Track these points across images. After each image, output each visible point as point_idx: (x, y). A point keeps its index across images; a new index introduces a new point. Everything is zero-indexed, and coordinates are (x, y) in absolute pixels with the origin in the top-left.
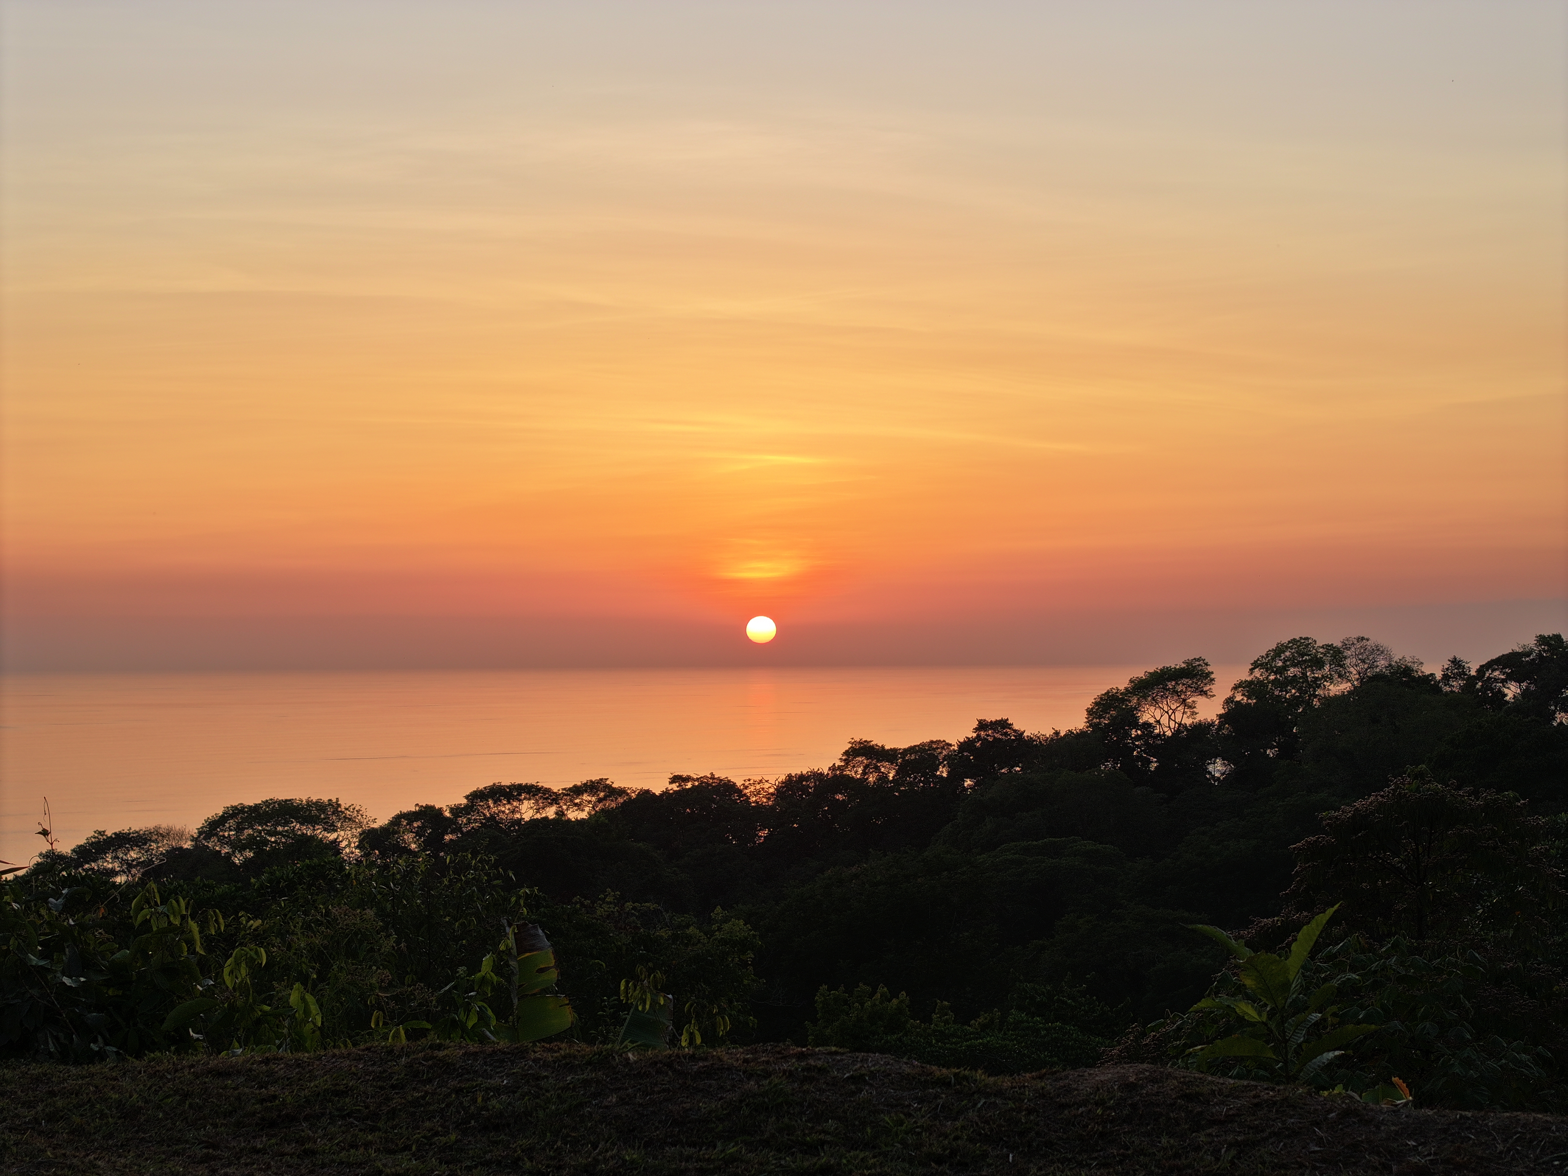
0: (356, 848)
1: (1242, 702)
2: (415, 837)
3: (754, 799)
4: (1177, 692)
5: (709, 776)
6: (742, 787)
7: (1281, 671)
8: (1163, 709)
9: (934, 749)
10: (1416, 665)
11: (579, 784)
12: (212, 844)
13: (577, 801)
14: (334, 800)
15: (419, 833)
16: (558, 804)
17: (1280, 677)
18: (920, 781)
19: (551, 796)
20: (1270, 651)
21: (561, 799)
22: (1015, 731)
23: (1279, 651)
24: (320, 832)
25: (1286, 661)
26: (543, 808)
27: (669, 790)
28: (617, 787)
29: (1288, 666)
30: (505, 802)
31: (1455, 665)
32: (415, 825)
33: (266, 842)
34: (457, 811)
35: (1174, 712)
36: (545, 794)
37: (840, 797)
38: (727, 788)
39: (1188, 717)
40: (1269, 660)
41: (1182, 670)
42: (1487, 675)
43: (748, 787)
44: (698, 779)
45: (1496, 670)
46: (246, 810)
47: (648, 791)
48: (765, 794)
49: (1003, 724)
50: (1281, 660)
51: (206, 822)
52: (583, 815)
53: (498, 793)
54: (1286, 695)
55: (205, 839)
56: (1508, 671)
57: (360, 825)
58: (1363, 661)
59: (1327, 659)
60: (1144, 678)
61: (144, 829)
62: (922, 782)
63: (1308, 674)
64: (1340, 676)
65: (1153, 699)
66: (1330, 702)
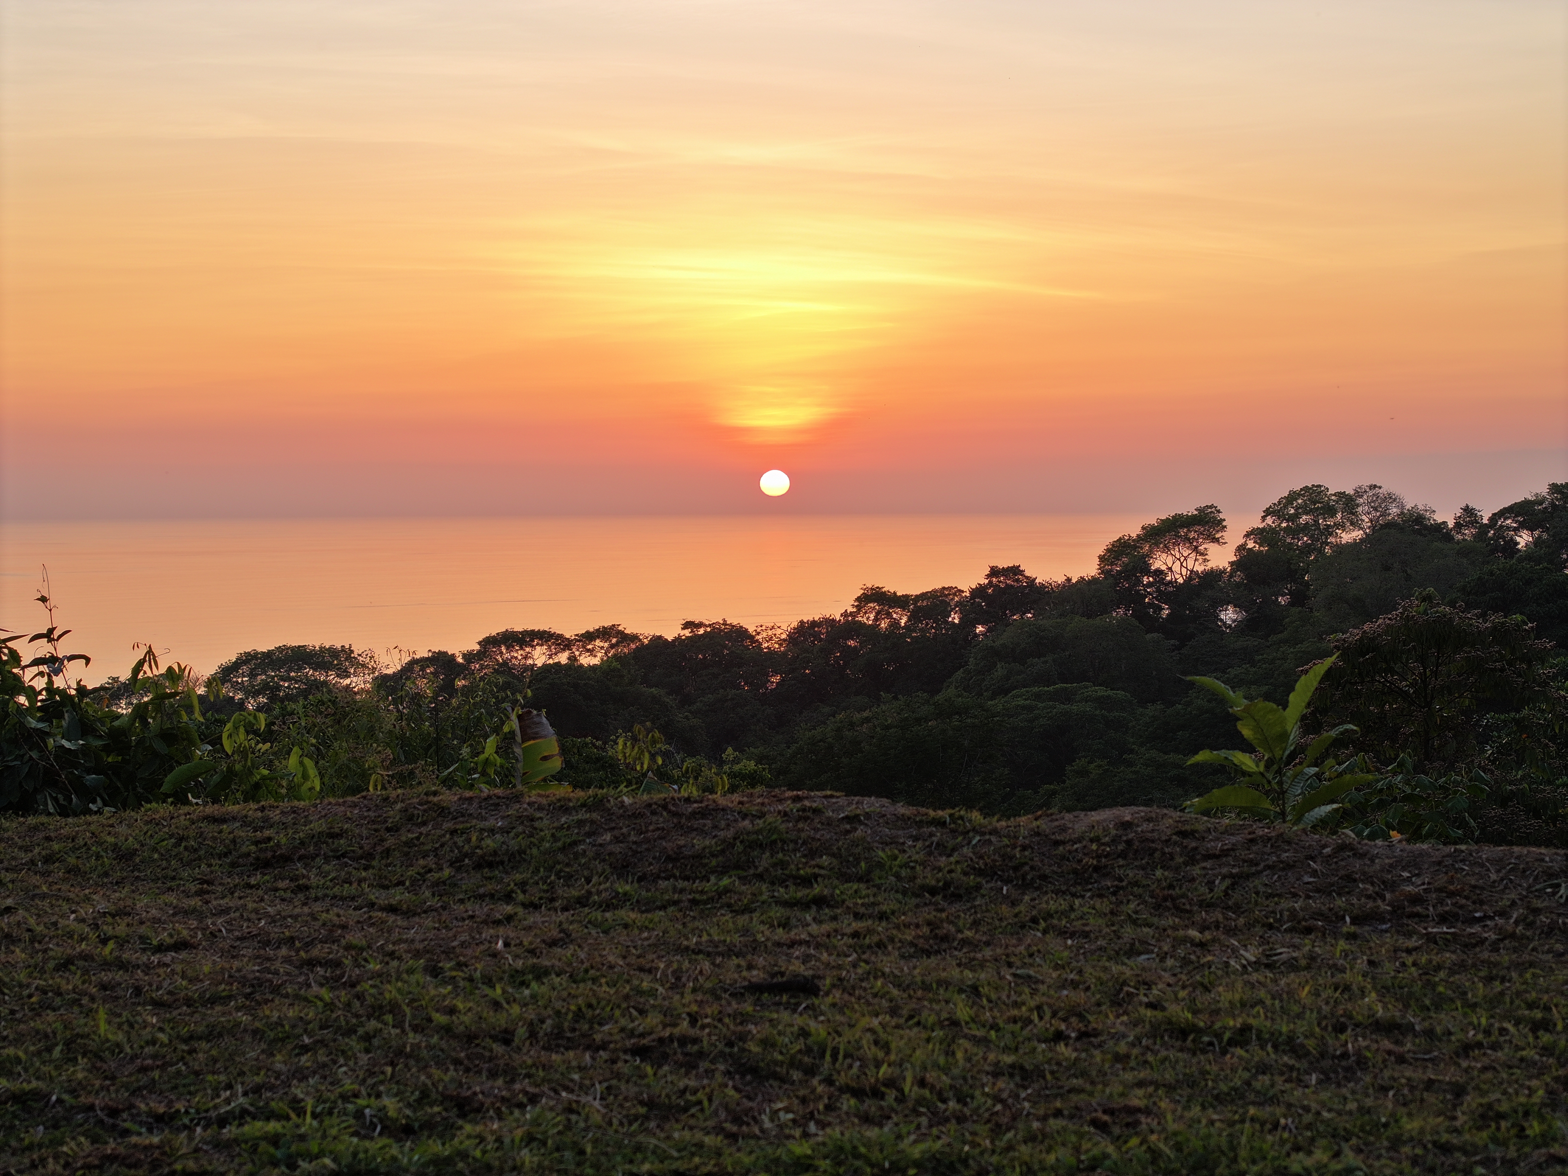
1: (1254, 549)
2: (428, 683)
3: (766, 645)
4: (1189, 539)
5: (722, 622)
6: (754, 633)
7: (1294, 518)
8: (1175, 556)
9: (946, 596)
10: (1428, 513)
11: (592, 630)
12: (226, 690)
13: (590, 647)
14: (347, 647)
15: (432, 679)
16: (571, 650)
17: (1292, 524)
18: (932, 627)
19: (563, 642)
20: (1282, 498)
21: (574, 645)
22: (1027, 578)
23: (1292, 497)
24: (332, 677)
25: (1299, 508)
26: (556, 654)
27: (681, 636)
28: (629, 632)
29: (1300, 514)
30: (518, 648)
31: (1468, 513)
32: (428, 671)
33: (278, 688)
34: (469, 657)
35: (1185, 559)
36: (558, 640)
37: (851, 643)
38: (740, 633)
39: (1200, 564)
40: (1281, 508)
41: (1194, 517)
42: (1499, 523)
43: (760, 633)
44: (710, 625)
45: (1508, 518)
46: (259, 656)
47: (660, 637)
48: (777, 640)
49: (1015, 571)
50: (1293, 508)
51: (219, 668)
52: (595, 661)
53: (511, 639)
54: (1298, 543)
55: (218, 685)
56: (1520, 519)
57: (373, 670)
58: (1375, 509)
59: (1339, 507)
60: (1156, 525)
62: (934, 628)
63: (1320, 521)
64: (1352, 524)
65: (1165, 546)
66: (1341, 549)
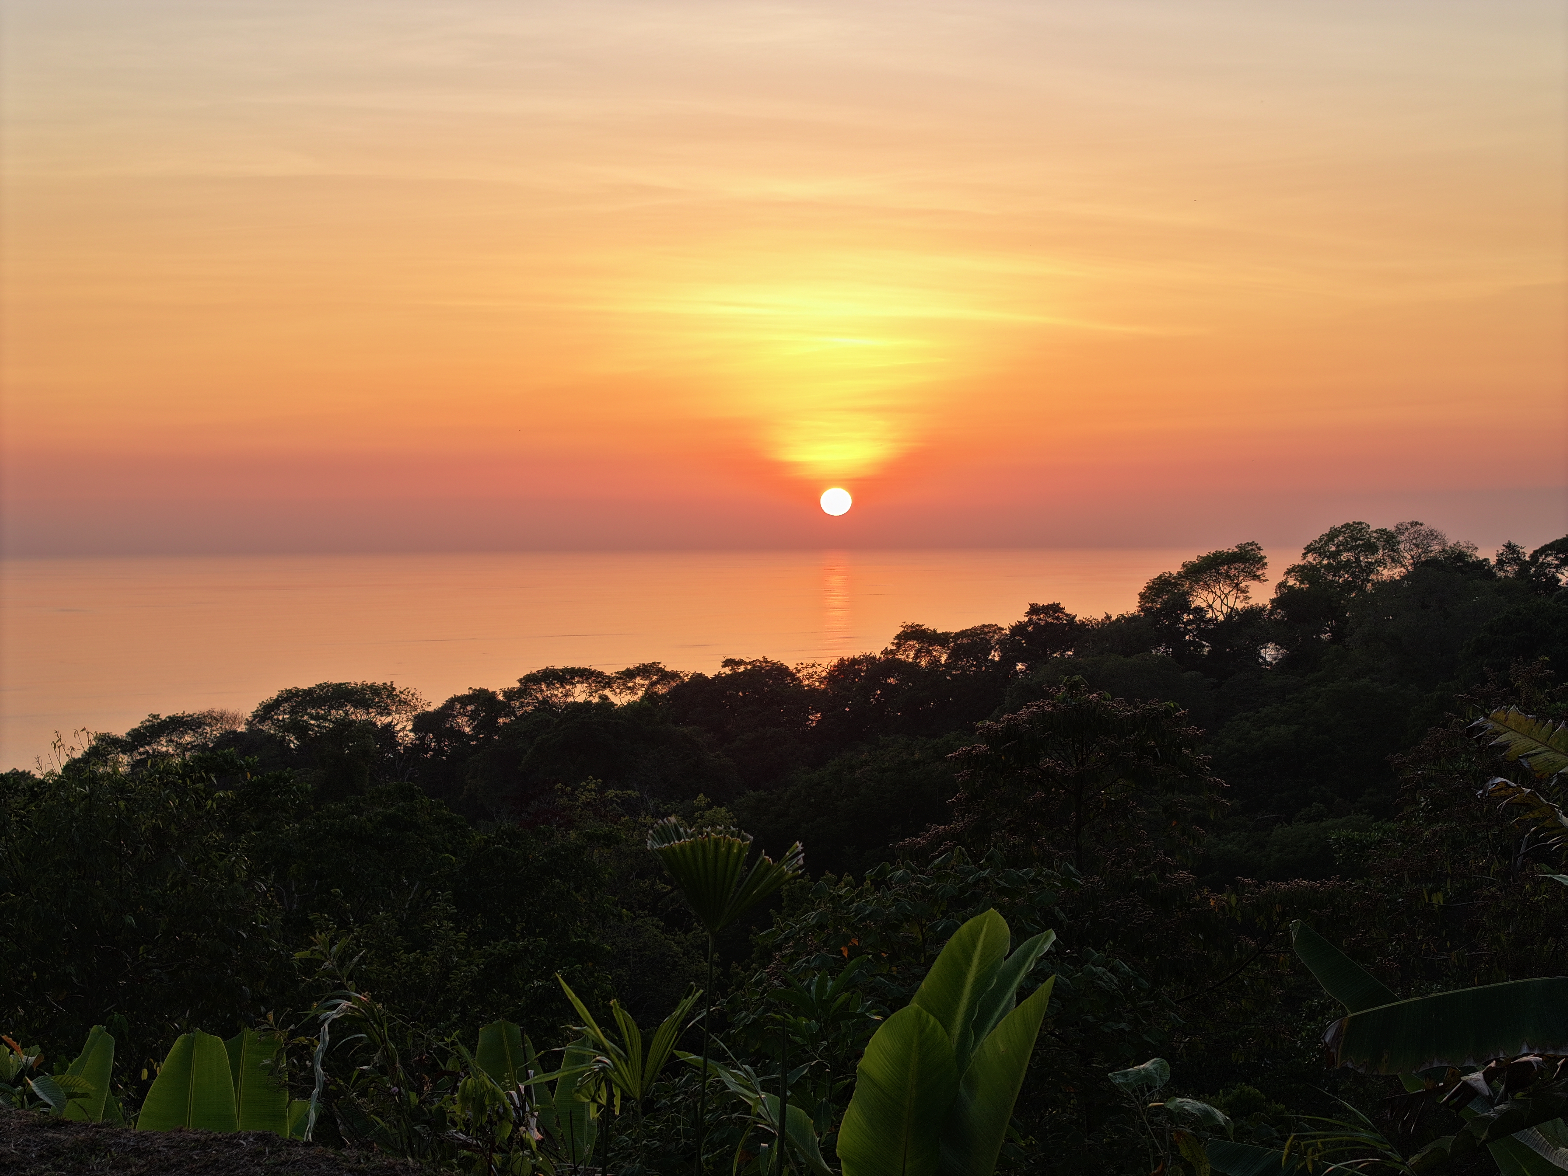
0: (411, 731)
1: (1295, 586)
2: (469, 721)
3: (806, 683)
4: (1229, 577)
5: (762, 660)
6: (794, 671)
7: (1335, 555)
8: (1215, 593)
9: (986, 633)
10: (1470, 550)
11: (632, 667)
12: (267, 727)
13: (630, 684)
14: (389, 684)
15: (473, 716)
16: (611, 687)
17: (1333, 561)
18: (972, 665)
19: (603, 679)
20: (1323, 535)
21: (615, 683)
22: (1067, 615)
23: (1332, 535)
24: (373, 716)
25: (1340, 545)
26: (596, 692)
27: (722, 674)
28: (669, 670)
29: (1341, 551)
30: (558, 686)
31: (1510, 550)
32: (469, 708)
34: (510, 694)
35: (1226, 596)
36: (598, 678)
37: (892, 681)
38: (780, 672)
39: (1241, 602)
40: (1322, 545)
41: (1234, 554)
42: (1541, 560)
43: (801, 670)
44: (750, 663)
45: (1550, 555)
46: (300, 693)
47: (700, 675)
48: (817, 677)
49: (1055, 608)
50: (1334, 545)
51: (260, 706)
52: (636, 699)
53: (551, 676)
54: (1339, 580)
55: (259, 722)
57: (415, 708)
58: (1417, 546)
59: (1380, 544)
60: (1197, 562)
61: (198, 713)
62: (974, 666)
63: (1362, 558)
64: (1393, 560)
65: (1206, 583)
66: (1382, 587)
